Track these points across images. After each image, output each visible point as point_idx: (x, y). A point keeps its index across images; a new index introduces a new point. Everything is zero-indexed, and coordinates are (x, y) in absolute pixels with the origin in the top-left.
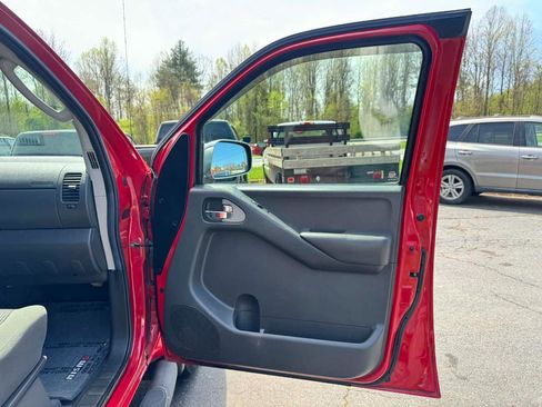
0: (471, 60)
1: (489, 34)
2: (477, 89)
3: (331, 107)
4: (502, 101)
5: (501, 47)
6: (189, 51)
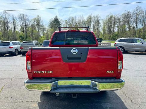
0: (132, 20)
1: (137, 13)
3: (95, 32)
4: (140, 31)
5: (140, 16)
6: (59, 18)
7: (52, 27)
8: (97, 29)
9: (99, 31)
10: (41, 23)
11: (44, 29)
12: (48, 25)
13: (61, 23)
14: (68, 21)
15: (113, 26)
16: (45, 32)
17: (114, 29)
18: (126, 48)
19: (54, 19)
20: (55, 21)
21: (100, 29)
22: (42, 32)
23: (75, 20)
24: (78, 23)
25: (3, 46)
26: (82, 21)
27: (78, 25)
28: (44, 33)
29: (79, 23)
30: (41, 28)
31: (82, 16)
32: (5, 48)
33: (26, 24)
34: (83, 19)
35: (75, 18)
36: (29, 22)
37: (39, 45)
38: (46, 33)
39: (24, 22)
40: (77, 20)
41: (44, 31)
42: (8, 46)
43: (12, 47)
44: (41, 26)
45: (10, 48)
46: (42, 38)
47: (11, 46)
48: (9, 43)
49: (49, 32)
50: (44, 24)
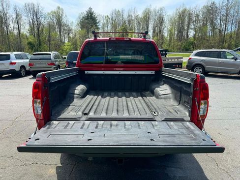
0: (218, 17)
1: (227, 6)
2: (220, 31)
3: (156, 38)
4: (231, 36)
5: (232, 12)
6: (94, 12)
7: (82, 27)
8: (160, 32)
9: (163, 36)
10: (64, 20)
11: (69, 30)
12: (75, 24)
13: (97, 21)
14: (110, 17)
15: (186, 28)
16: (71, 35)
17: (188, 32)
18: (207, 67)
19: (85, 13)
20: (88, 16)
21: (165, 31)
22: (66, 36)
23: (123, 16)
24: (127, 21)
26: (134, 18)
27: (127, 24)
28: (69, 37)
30: (64, 29)
31: (133, 8)
32: (3, 64)
33: (38, 22)
34: (137, 14)
35: (122, 12)
36: (43, 19)
37: (61, 59)
38: (73, 38)
39: (35, 17)
40: (126, 16)
41: (69, 34)
42: (9, 61)
43: (15, 63)
44: (65, 25)
45: (12, 64)
46: (66, 47)
47: (13, 61)
48: (10, 55)
49: (77, 36)
50: (70, 22)
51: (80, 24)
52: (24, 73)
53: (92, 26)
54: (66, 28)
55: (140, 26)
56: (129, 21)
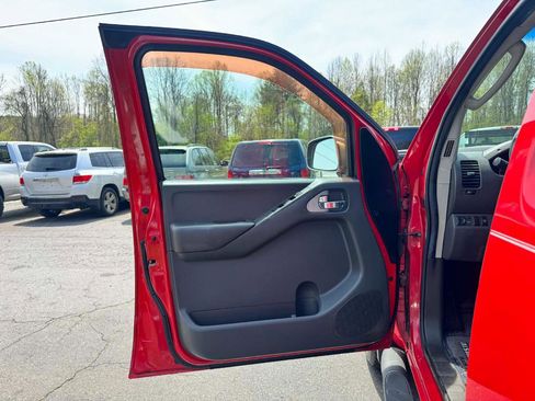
7: (265, 101)
10: (228, 89)
11: (238, 108)
16: (242, 119)
22: (230, 120)
23: (356, 70)
24: (367, 82)
25: (48, 170)
26: (383, 74)
27: (367, 88)
28: (237, 124)
29: (371, 82)
30: (227, 107)
31: (382, 53)
32: (57, 179)
33: (173, 92)
34: (391, 65)
35: (356, 62)
36: (185, 86)
37: (215, 167)
38: (245, 125)
39: (168, 84)
40: (363, 70)
41: (236, 117)
42: (71, 173)
43: (87, 178)
44: (229, 99)
45: (78, 179)
46: (230, 144)
47: (83, 173)
48: (76, 155)
49: (255, 120)
50: (239, 92)
51: (261, 93)
52: (114, 205)
53: (287, 97)
54: (230, 104)
55: (396, 91)
56: (372, 82)
